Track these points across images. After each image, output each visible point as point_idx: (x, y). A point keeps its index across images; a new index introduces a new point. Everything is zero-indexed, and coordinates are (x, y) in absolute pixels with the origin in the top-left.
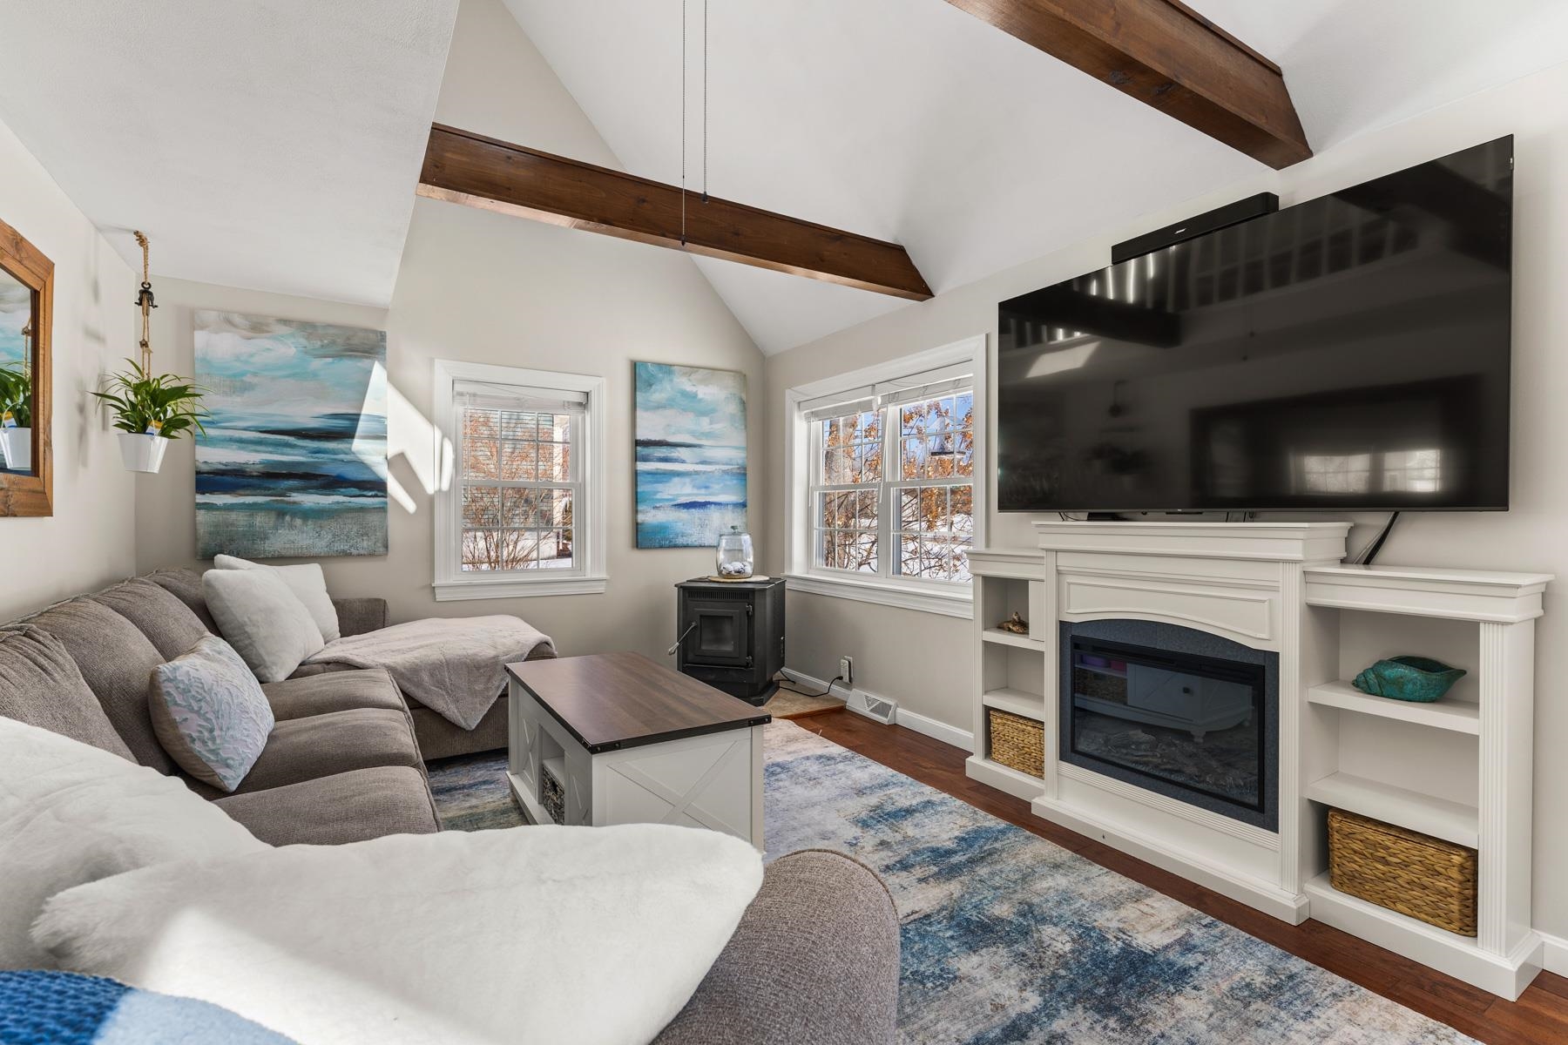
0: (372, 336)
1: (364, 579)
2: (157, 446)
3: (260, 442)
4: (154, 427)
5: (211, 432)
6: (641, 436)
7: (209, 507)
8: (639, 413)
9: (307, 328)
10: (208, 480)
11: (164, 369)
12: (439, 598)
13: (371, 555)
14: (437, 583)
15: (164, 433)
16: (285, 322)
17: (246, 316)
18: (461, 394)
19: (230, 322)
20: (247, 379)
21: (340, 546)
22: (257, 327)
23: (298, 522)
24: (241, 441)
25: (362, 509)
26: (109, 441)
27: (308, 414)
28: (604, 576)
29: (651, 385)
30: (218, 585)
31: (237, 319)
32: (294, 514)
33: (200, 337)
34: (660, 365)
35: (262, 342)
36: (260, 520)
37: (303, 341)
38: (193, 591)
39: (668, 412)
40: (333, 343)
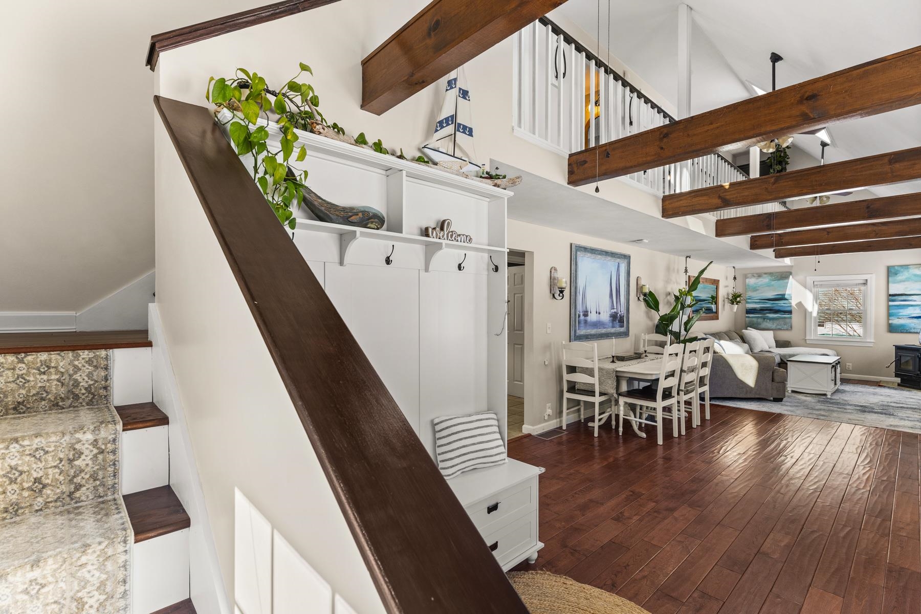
0: (788, 274)
1: (784, 335)
2: (736, 306)
3: (759, 302)
4: (735, 303)
5: (749, 301)
6: (891, 292)
7: (749, 317)
8: (890, 285)
9: (771, 274)
10: (749, 311)
11: (739, 290)
12: (808, 342)
13: (787, 330)
14: (807, 338)
15: (737, 304)
16: (766, 274)
17: (757, 274)
18: (817, 285)
19: (754, 276)
20: (758, 288)
21: (779, 327)
22: (759, 276)
23: (768, 321)
24: (755, 302)
25: (785, 318)
26: (728, 305)
27: (771, 294)
28: (873, 341)
29: (896, 274)
30: (745, 333)
31: (755, 275)
32: (767, 319)
33: (747, 280)
34: (901, 266)
35: (761, 279)
36: (760, 320)
37: (770, 278)
38: (741, 334)
39: (906, 283)
40: (777, 277)
